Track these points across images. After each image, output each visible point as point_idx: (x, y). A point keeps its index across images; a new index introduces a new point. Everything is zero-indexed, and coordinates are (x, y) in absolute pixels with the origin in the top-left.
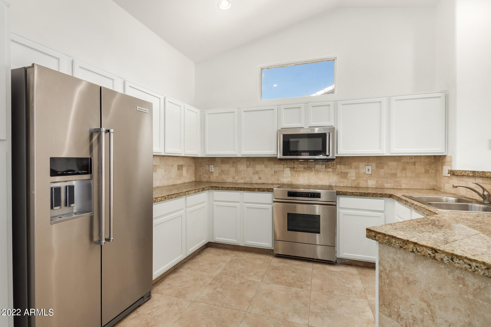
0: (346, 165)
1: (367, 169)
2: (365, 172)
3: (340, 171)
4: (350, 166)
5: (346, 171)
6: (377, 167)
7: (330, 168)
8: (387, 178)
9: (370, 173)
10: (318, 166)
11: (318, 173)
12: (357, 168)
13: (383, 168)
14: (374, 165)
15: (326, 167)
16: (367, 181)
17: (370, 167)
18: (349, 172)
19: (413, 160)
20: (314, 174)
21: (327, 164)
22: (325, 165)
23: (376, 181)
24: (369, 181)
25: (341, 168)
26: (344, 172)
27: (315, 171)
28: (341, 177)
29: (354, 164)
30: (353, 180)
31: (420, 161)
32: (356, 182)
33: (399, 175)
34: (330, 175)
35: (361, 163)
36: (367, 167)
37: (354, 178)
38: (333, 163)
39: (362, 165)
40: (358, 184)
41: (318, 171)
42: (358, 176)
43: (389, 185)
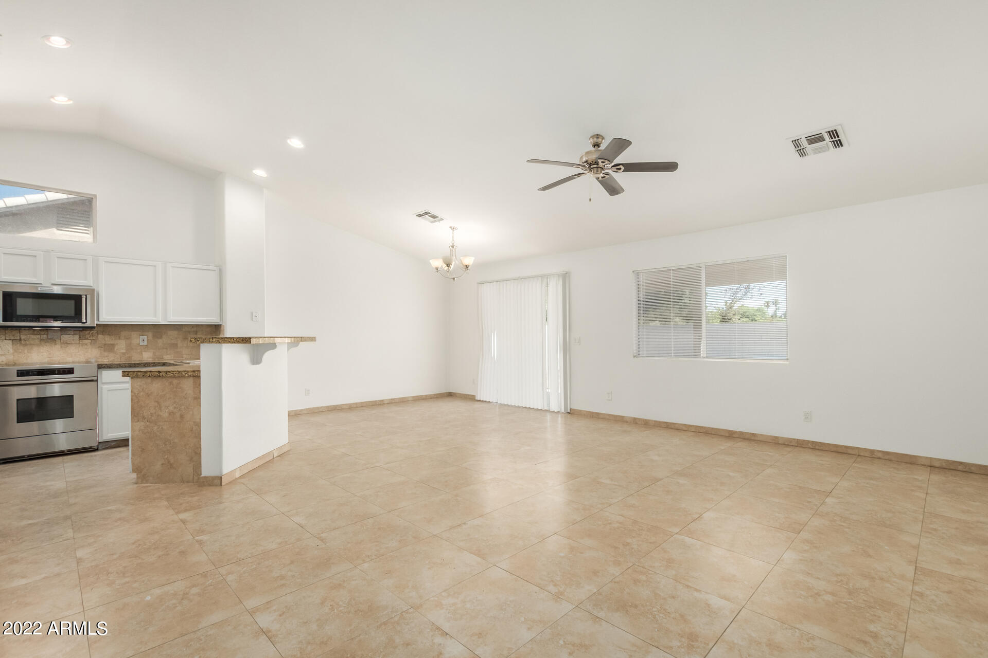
0: (112, 335)
1: (142, 340)
2: (138, 343)
3: (104, 343)
4: (118, 336)
5: (112, 343)
6: (154, 336)
7: (87, 339)
8: (166, 349)
9: (145, 343)
10: (65, 337)
11: (68, 346)
12: (127, 338)
13: (161, 337)
14: (150, 334)
15: (80, 337)
16: (142, 353)
17: (146, 337)
18: (117, 344)
19: (195, 329)
20: (60, 347)
21: (82, 333)
22: (79, 335)
23: (154, 352)
24: (144, 353)
25: (103, 339)
26: (109, 344)
27: (61, 343)
28: (105, 351)
29: (124, 334)
30: (123, 353)
31: (202, 331)
32: (127, 355)
33: (180, 344)
34: (86, 348)
35: (133, 333)
36: (141, 337)
37: (124, 351)
38: (92, 333)
39: (134, 335)
40: (130, 358)
41: (67, 344)
42: (129, 348)
43: (168, 356)
